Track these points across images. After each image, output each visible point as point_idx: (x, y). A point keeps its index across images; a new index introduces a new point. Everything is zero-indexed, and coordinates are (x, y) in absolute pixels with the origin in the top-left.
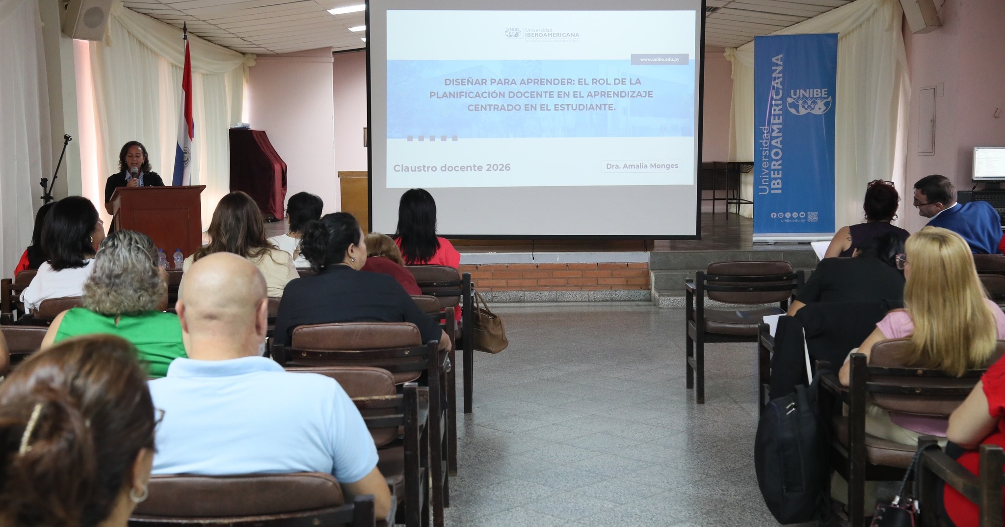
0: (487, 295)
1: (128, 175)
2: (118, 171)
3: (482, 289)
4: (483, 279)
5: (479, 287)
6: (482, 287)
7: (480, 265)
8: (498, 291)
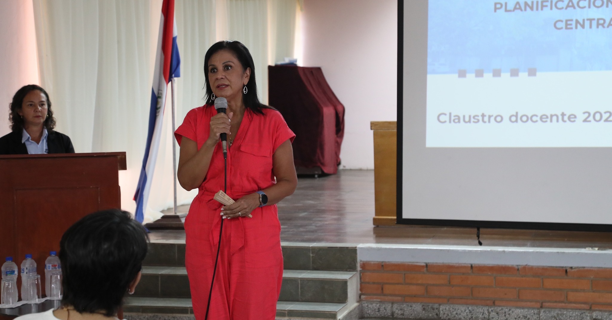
0: (584, 315)
1: (26, 135)
2: (8, 131)
3: (574, 305)
4: (576, 291)
5: (571, 302)
6: (575, 303)
7: (571, 268)
8: (600, 311)
